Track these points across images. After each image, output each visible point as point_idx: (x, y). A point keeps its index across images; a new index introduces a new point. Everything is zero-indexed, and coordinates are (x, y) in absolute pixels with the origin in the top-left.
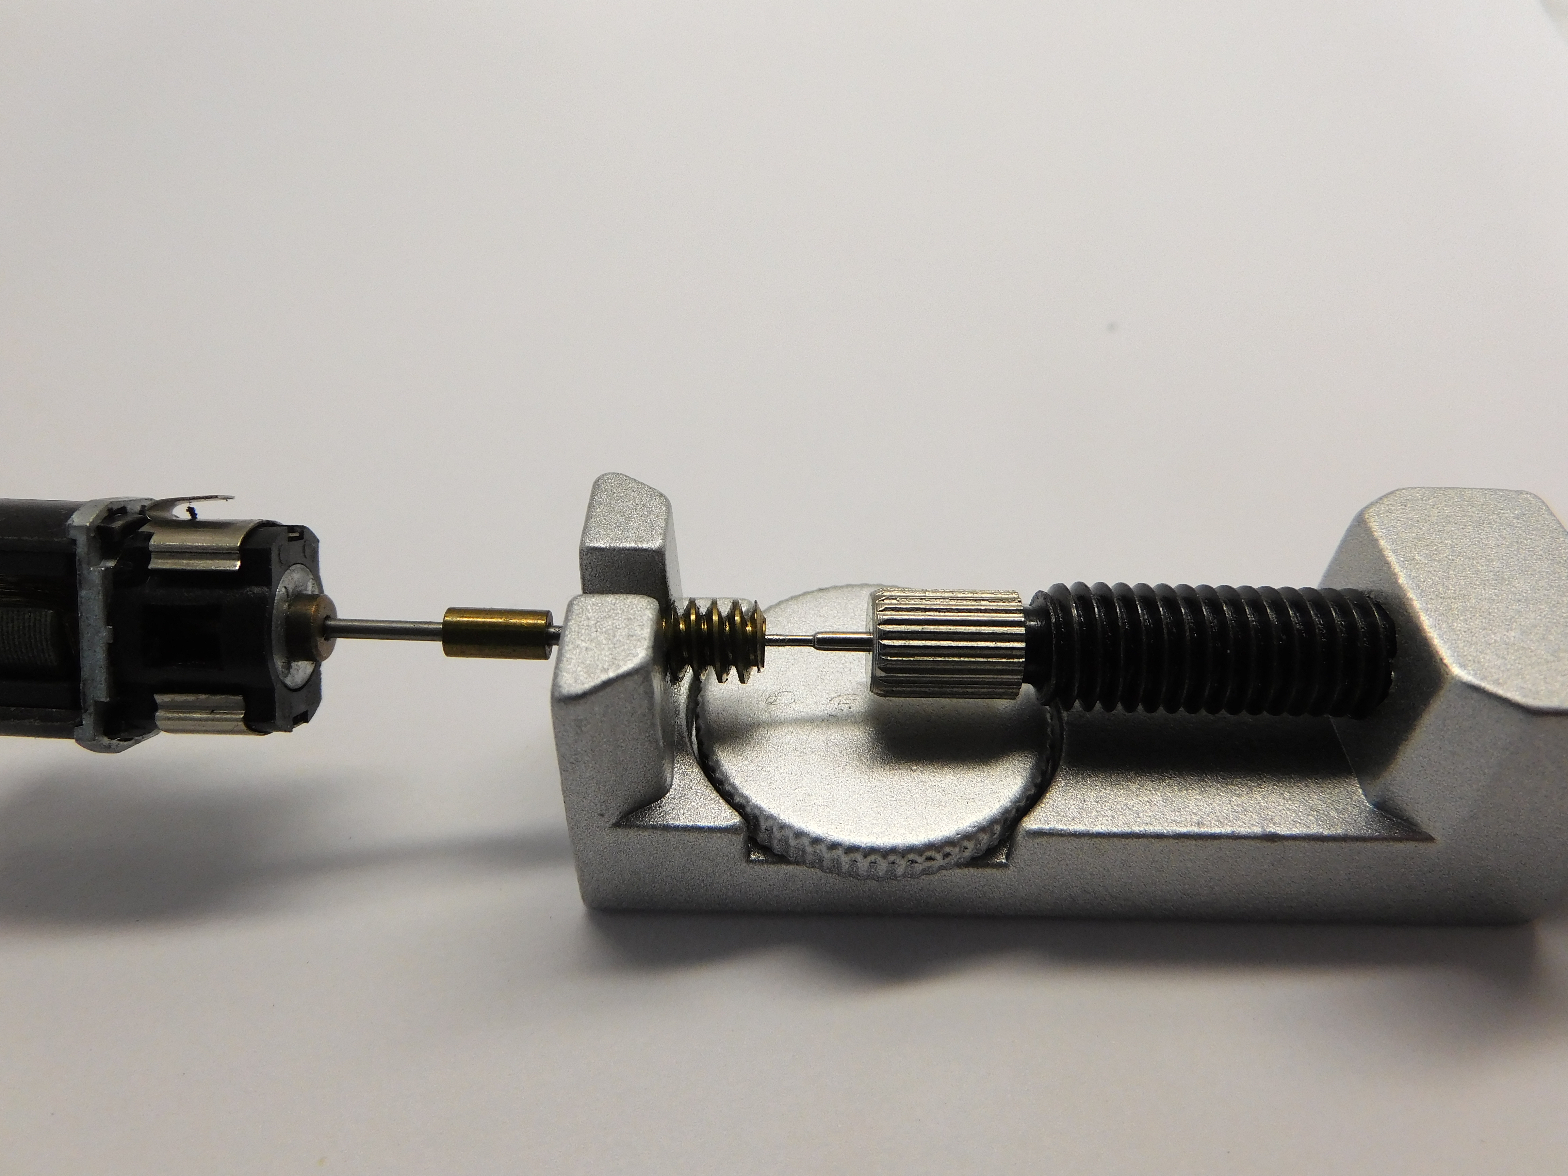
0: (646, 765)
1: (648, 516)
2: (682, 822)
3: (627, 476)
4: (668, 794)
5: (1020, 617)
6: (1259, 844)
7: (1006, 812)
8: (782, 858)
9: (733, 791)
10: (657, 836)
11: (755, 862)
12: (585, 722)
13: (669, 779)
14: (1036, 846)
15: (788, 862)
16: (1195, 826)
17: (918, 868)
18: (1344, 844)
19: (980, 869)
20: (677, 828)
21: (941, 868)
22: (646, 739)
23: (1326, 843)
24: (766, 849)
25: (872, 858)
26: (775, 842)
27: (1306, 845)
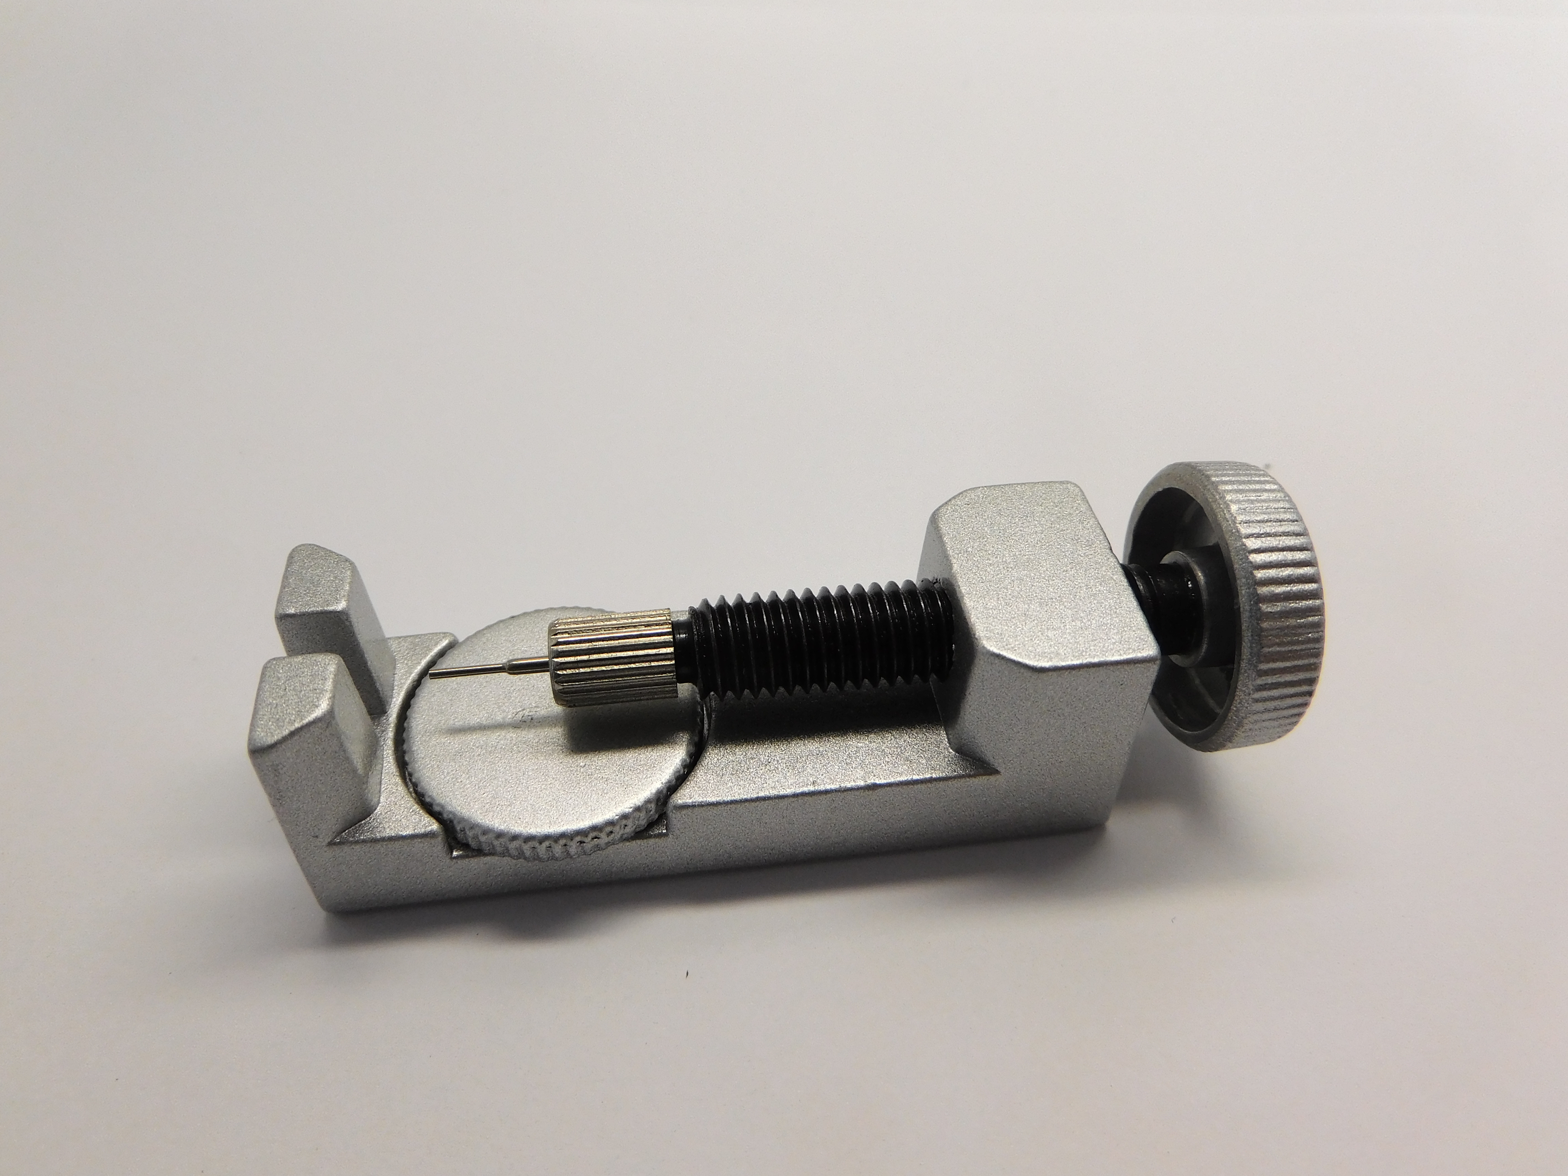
0: (348, 791)
1: (334, 581)
2: (389, 832)
3: (317, 546)
4: (376, 811)
5: (668, 628)
6: (862, 792)
7: (659, 792)
8: (479, 852)
9: (431, 801)
10: (366, 848)
11: (457, 857)
12: (281, 766)
13: (375, 800)
14: (684, 817)
15: (485, 855)
16: (810, 785)
17: (588, 846)
18: (929, 785)
19: (645, 841)
20: (383, 839)
21: (608, 844)
22: (342, 771)
23: (915, 786)
24: (465, 846)
25: (546, 844)
26: (470, 839)
27: (901, 790)
